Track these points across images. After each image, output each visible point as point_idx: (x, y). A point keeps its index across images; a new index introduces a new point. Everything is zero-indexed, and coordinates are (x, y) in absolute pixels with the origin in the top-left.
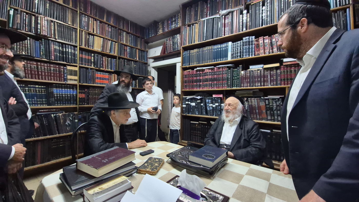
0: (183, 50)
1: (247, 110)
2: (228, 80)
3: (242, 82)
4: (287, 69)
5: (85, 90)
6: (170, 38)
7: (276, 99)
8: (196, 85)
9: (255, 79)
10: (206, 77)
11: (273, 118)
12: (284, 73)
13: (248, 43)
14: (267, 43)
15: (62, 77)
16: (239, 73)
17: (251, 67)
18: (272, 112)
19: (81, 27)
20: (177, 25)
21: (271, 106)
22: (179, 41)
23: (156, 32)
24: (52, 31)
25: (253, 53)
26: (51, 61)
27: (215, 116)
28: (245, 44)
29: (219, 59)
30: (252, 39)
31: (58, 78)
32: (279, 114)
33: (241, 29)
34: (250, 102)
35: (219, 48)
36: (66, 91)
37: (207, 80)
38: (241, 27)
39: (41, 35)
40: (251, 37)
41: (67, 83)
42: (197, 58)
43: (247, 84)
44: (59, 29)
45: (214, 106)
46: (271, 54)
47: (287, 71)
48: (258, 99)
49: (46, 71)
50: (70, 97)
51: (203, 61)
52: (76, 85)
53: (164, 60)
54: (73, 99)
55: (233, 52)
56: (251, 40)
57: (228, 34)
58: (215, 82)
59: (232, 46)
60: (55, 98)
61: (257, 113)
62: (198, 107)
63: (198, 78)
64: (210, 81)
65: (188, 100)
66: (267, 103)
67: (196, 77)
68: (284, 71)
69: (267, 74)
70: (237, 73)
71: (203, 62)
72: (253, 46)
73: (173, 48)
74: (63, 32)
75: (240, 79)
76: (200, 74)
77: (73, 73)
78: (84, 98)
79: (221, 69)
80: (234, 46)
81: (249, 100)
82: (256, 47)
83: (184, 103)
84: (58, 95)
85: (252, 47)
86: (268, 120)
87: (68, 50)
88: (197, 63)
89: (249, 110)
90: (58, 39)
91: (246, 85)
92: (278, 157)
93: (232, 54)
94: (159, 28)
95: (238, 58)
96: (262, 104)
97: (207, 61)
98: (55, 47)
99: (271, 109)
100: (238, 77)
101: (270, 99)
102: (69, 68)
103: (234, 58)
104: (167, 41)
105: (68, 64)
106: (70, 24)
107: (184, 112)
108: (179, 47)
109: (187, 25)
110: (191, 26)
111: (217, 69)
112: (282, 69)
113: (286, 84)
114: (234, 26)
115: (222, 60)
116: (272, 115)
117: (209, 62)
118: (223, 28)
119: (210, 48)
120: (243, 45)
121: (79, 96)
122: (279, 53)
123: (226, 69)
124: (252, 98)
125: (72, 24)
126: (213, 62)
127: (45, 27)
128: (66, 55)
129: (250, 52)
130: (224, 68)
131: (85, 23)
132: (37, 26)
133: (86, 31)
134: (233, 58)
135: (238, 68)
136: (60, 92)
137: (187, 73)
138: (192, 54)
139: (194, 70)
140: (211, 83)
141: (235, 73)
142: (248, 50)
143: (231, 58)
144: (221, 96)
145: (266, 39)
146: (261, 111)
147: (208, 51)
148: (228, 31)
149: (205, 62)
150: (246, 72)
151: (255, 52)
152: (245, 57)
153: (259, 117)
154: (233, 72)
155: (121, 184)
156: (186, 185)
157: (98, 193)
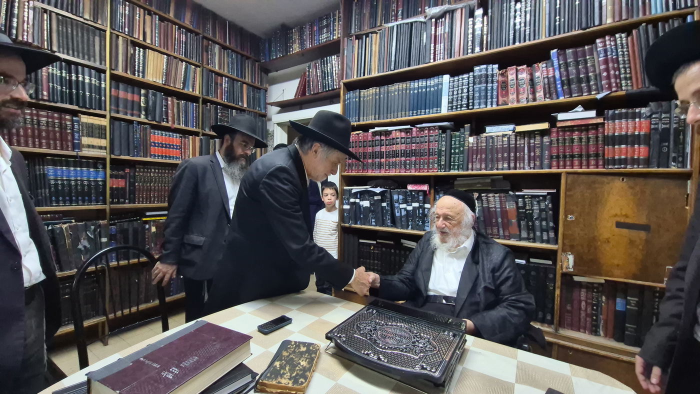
0: (346, 90)
2: (440, 155)
3: (470, 159)
4: (564, 135)
5: (124, 171)
6: (316, 64)
7: (538, 196)
8: (373, 164)
9: (497, 154)
10: (394, 147)
11: (531, 235)
12: (558, 143)
13: (483, 79)
14: (523, 79)
15: (67, 141)
16: (464, 141)
17: (488, 129)
18: (530, 224)
19: (114, 27)
20: (332, 36)
21: (529, 210)
22: (336, 69)
23: (287, 48)
24: (45, 32)
25: (495, 100)
26: (41, 102)
27: (412, 228)
28: (477, 80)
30: (493, 71)
31: (58, 142)
32: (544, 227)
33: (470, 49)
34: (485, 202)
35: (422, 88)
36: (79, 172)
37: (395, 154)
38: (469, 45)
39: (18, 41)
40: (491, 65)
41: (80, 154)
42: (375, 107)
44: (60, 29)
45: (410, 208)
46: (532, 103)
47: (565, 140)
48: (502, 195)
49: (29, 126)
50: (89, 185)
51: (387, 113)
52: (104, 159)
53: (301, 109)
54: (96, 192)
55: (452, 97)
56: (490, 72)
57: (441, 58)
58: (414, 158)
59: (450, 83)
60: (50, 189)
61: (500, 225)
62: (375, 210)
63: (377, 149)
64: (401, 156)
65: (355, 195)
66: (520, 204)
67: (373, 146)
68: (558, 140)
69: (522, 144)
70: (460, 141)
71: (389, 115)
72: (494, 85)
73: (323, 84)
74: (70, 35)
75: (466, 152)
76: (382, 140)
77: (93, 131)
78: (124, 189)
79: (426, 132)
80: (455, 83)
81: (483, 198)
82: (500, 88)
83: (347, 201)
84: (60, 182)
85: (492, 87)
86: (521, 239)
87: (84, 78)
88: (375, 117)
89: (482, 219)
90: (59, 52)
91: (478, 167)
93: (450, 100)
94: (293, 41)
95: (462, 109)
96: (510, 206)
97: (396, 114)
98: (50, 71)
99: (529, 217)
100: (462, 149)
102: (85, 119)
103: (459, 108)
104: (309, 69)
105: (84, 110)
106: (88, 18)
107: (347, 220)
108: (335, 83)
109: (354, 36)
110: (362, 39)
111: (417, 132)
112: (554, 134)
113: (562, 166)
114: (455, 41)
115: (429, 112)
116: (531, 229)
117: (401, 117)
118: (432, 45)
119: (404, 86)
120: (474, 83)
121: (110, 184)
122: (548, 101)
123: (437, 131)
124: (490, 193)
125: (92, 19)
126: (409, 116)
127: (28, 24)
128: (77, 89)
129: (489, 97)
130: (432, 130)
131: (125, 19)
132: (11, 21)
133: (128, 37)
134: (452, 109)
135: (462, 130)
136: (64, 174)
137: (353, 138)
138: (365, 99)
139: (370, 131)
140: (405, 161)
141: (455, 141)
142: (484, 94)
143: (448, 109)
144: (425, 188)
145: (522, 72)
146: (508, 220)
147: (400, 92)
148: (442, 52)
149: (392, 116)
150: (478, 138)
151: (498, 98)
152: (478, 107)
153: (504, 232)
154: (451, 138)
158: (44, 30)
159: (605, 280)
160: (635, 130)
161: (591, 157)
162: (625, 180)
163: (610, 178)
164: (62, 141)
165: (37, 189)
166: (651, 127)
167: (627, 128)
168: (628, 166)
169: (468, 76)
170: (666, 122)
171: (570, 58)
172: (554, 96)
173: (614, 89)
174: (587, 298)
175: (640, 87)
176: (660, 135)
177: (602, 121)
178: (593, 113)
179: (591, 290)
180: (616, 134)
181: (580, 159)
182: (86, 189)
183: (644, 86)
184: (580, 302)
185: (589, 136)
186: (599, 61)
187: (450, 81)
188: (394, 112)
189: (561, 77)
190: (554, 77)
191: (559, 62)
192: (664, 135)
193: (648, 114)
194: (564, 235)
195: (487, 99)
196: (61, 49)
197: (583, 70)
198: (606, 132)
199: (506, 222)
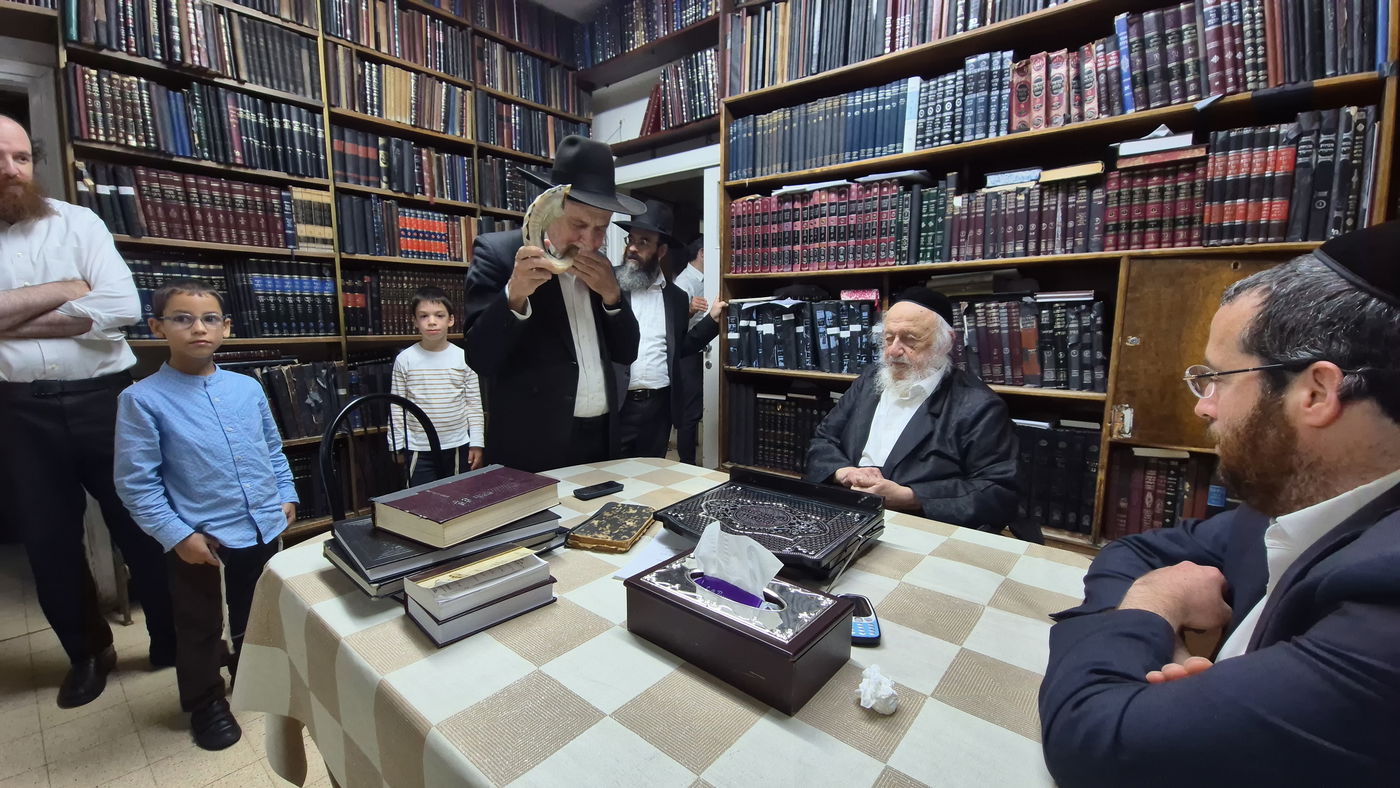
0: (730, 117)
1: (966, 348)
2: (900, 234)
3: (955, 240)
4: (1131, 185)
5: (362, 279)
6: (676, 67)
7: (1078, 304)
8: (780, 256)
9: (1005, 228)
10: (818, 223)
11: (1062, 377)
12: (1119, 201)
13: (983, 82)
14: (1060, 78)
15: (276, 232)
16: (945, 204)
17: (991, 179)
18: (1061, 355)
19: (328, 30)
20: (704, 11)
21: (1061, 330)
22: (713, 76)
23: (623, 40)
24: (226, 48)
25: (1004, 122)
26: (233, 169)
27: (850, 371)
28: (971, 85)
29: (870, 150)
30: (1001, 63)
31: (264, 234)
32: (1086, 362)
33: (961, 22)
34: (981, 318)
35: (868, 105)
36: (297, 283)
37: (818, 235)
38: (959, 14)
39: (184, 65)
40: (999, 53)
41: (297, 252)
42: (783, 147)
43: (974, 248)
44: (248, 40)
45: (845, 334)
46: (1074, 125)
47: (1132, 193)
48: (1013, 304)
49: (220, 208)
50: (313, 304)
51: (805, 159)
52: (332, 260)
53: (654, 156)
54: (321, 314)
55: (924, 120)
56: (996, 67)
57: (906, 43)
58: (852, 242)
59: (920, 92)
60: (259, 310)
61: (1007, 360)
62: (785, 339)
63: (787, 226)
64: (830, 239)
65: (748, 314)
66: (1045, 320)
67: (779, 222)
68: (1119, 195)
69: (1053, 205)
70: (937, 205)
71: (808, 161)
72: (1004, 92)
73: (690, 107)
74: (263, 50)
75: (948, 227)
76: (795, 210)
77: (316, 214)
78: (363, 310)
79: (875, 190)
80: (931, 92)
81: (978, 311)
82: (1014, 97)
83: (734, 326)
84: (271, 299)
85: (1000, 96)
86: (1043, 384)
87: (291, 124)
88: (782, 166)
89: (974, 349)
90: (251, 82)
91: (969, 252)
92: (1072, 517)
93: (921, 126)
94: (633, 24)
95: (943, 142)
96: (1027, 324)
97: (820, 158)
98: (241, 115)
99: (1058, 343)
100: (940, 220)
101: (1057, 305)
102: (299, 194)
103: (929, 143)
104: (664, 78)
105: (295, 178)
106: (288, 17)
107: (735, 359)
108: (712, 104)
109: (745, 10)
110: (759, 15)
111: (858, 191)
112: (1113, 184)
113: (1124, 244)
114: (932, 7)
115: (881, 151)
116: (1063, 365)
117: (830, 164)
118: (889, 19)
119: (836, 103)
120: (965, 91)
121: (343, 301)
122: (1105, 119)
123: (895, 188)
124: (990, 302)
125: (294, 19)
126: (844, 162)
127: (197, 35)
128: (283, 145)
129: (993, 117)
130: (887, 186)
131: (344, 14)
132: (169, 32)
133: (351, 45)
134: (923, 144)
135: (942, 184)
136: (277, 286)
137: (744, 209)
138: (765, 132)
139: (773, 194)
140: (837, 248)
141: (928, 205)
142: (982, 111)
143: (917, 145)
144: (872, 296)
145: (1058, 62)
146: (1022, 349)
147: (828, 117)
148: (907, 32)
149: (814, 163)
150: (971, 198)
151: (1010, 117)
152: (971, 137)
153: (1012, 373)
154: (921, 198)
155: (516, 568)
156: (720, 567)
157: (448, 586)
158: (223, 44)
159: (1190, 452)
160: (1265, 169)
161: (1180, 224)
162: (1239, 267)
163: (1211, 263)
164: (268, 232)
165: (241, 310)
166: (1296, 160)
167: (1251, 165)
168: (1247, 240)
169: (953, 77)
170: (1326, 150)
171: (1150, 30)
172: (1116, 108)
173: (1230, 89)
174: (1157, 487)
175: (1280, 83)
176: (1314, 175)
177: (1203, 154)
178: (1186, 139)
179: (1165, 472)
180: (1229, 178)
181: (1157, 229)
182: (310, 310)
183: (1287, 80)
184: (1144, 492)
185: (1179, 184)
186: (1205, 34)
187: (921, 89)
188: (817, 157)
189: (1131, 68)
190: (1118, 69)
191: (1128, 39)
192: (1322, 174)
193: (1291, 137)
194: (1118, 373)
195: (988, 120)
196: (253, 77)
197: (1174, 54)
198: (1209, 173)
199: (1018, 353)
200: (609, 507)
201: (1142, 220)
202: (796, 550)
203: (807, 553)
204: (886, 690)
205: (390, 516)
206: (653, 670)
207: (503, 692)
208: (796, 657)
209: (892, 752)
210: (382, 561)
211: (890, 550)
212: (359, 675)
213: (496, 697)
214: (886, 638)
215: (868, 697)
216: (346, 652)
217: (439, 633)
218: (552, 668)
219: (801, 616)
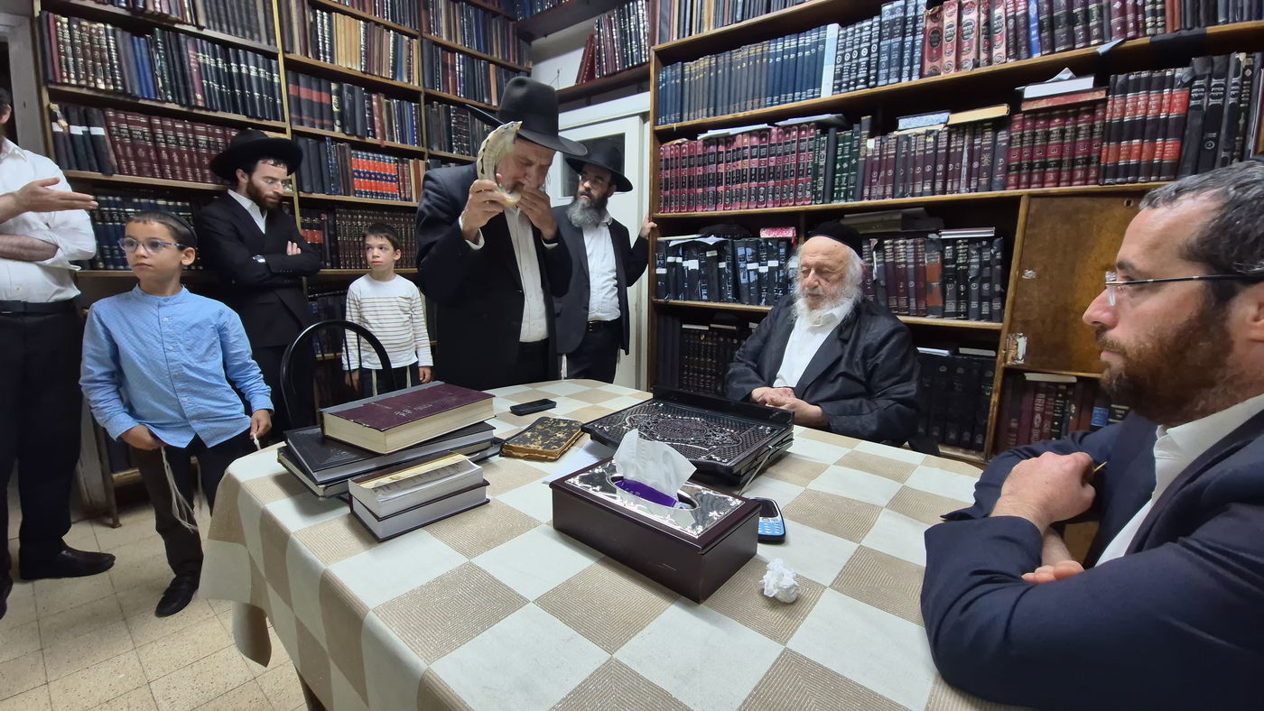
0: (660, 64)
1: (875, 282)
2: (816, 176)
3: (867, 181)
4: (1034, 127)
5: (320, 217)
6: (610, 17)
7: (980, 240)
8: (705, 196)
9: (914, 169)
10: (740, 165)
11: (962, 308)
12: (1022, 142)
13: (898, 28)
14: (971, 24)
16: (859, 147)
17: (903, 123)
18: (962, 288)
21: (963, 264)
22: (644, 26)
25: (917, 67)
26: (195, 111)
27: (767, 303)
28: (886, 31)
29: (790, 95)
30: (916, 10)
32: (984, 294)
34: (889, 254)
35: (789, 52)
37: (740, 177)
39: (147, 12)
42: (709, 93)
43: (885, 188)
45: (764, 270)
46: (983, 69)
47: (1034, 135)
48: (920, 240)
51: (729, 104)
53: (589, 104)
55: (841, 66)
56: (910, 14)
58: (771, 183)
59: (838, 39)
61: (912, 293)
62: (708, 274)
63: (712, 169)
64: (751, 180)
65: (674, 251)
66: (948, 256)
67: (704, 165)
69: (959, 147)
70: (851, 147)
71: (732, 107)
72: (917, 38)
73: (623, 55)
75: (861, 168)
76: (719, 153)
79: (794, 133)
80: (848, 39)
81: (886, 247)
82: (927, 44)
83: (662, 262)
85: (913, 42)
86: (944, 315)
87: (248, 69)
88: (708, 110)
89: (882, 283)
90: (209, 28)
91: (880, 192)
92: (966, 436)
93: (838, 71)
95: (858, 87)
96: (932, 259)
97: (743, 103)
98: (201, 60)
99: (960, 276)
100: (854, 161)
101: (960, 241)
103: (845, 88)
104: (598, 27)
107: (662, 293)
108: (643, 52)
111: (778, 134)
112: (1017, 126)
113: (1025, 183)
115: (800, 96)
116: (962, 297)
117: (752, 109)
119: (759, 50)
120: (880, 37)
122: (1012, 63)
123: (812, 131)
124: (898, 239)
126: (766, 106)
128: (242, 88)
129: (906, 62)
130: (805, 129)
134: (840, 88)
135: (856, 127)
137: (672, 152)
138: (692, 79)
139: (699, 138)
140: (757, 188)
141: (843, 148)
142: (896, 56)
143: (834, 90)
144: (789, 233)
145: (969, 9)
146: (926, 283)
147: (751, 63)
149: (737, 107)
150: (884, 140)
152: (884, 82)
153: (916, 303)
154: (837, 141)
155: (452, 471)
156: (638, 472)
157: (387, 487)
159: (1079, 378)
160: (1160, 111)
161: (1078, 164)
162: (1132, 205)
163: (1106, 201)
166: (1189, 104)
167: (1147, 107)
168: (1140, 179)
169: (870, 23)
170: (1217, 94)
172: (1023, 52)
173: (1130, 34)
174: (1045, 408)
175: (1176, 28)
176: (1205, 117)
177: (1103, 96)
178: (1087, 83)
179: (1054, 395)
180: (1126, 119)
181: (1057, 169)
183: (1183, 26)
184: (1033, 413)
185: (1079, 126)
187: (839, 36)
188: (740, 101)
189: (1039, 13)
190: (1027, 14)
192: (1212, 117)
193: (1186, 80)
194: (1014, 303)
195: (901, 65)
196: (211, 23)
198: (1108, 115)
199: (922, 286)
200: (541, 421)
201: (1043, 160)
202: (711, 458)
203: (721, 461)
204: (788, 581)
205: (337, 425)
206: (575, 563)
207: (436, 580)
208: (705, 550)
209: (792, 635)
210: (329, 464)
211: (798, 460)
212: (307, 566)
213: (429, 585)
214: (790, 536)
215: (771, 587)
216: (295, 546)
217: (380, 529)
218: (482, 561)
219: (711, 514)
